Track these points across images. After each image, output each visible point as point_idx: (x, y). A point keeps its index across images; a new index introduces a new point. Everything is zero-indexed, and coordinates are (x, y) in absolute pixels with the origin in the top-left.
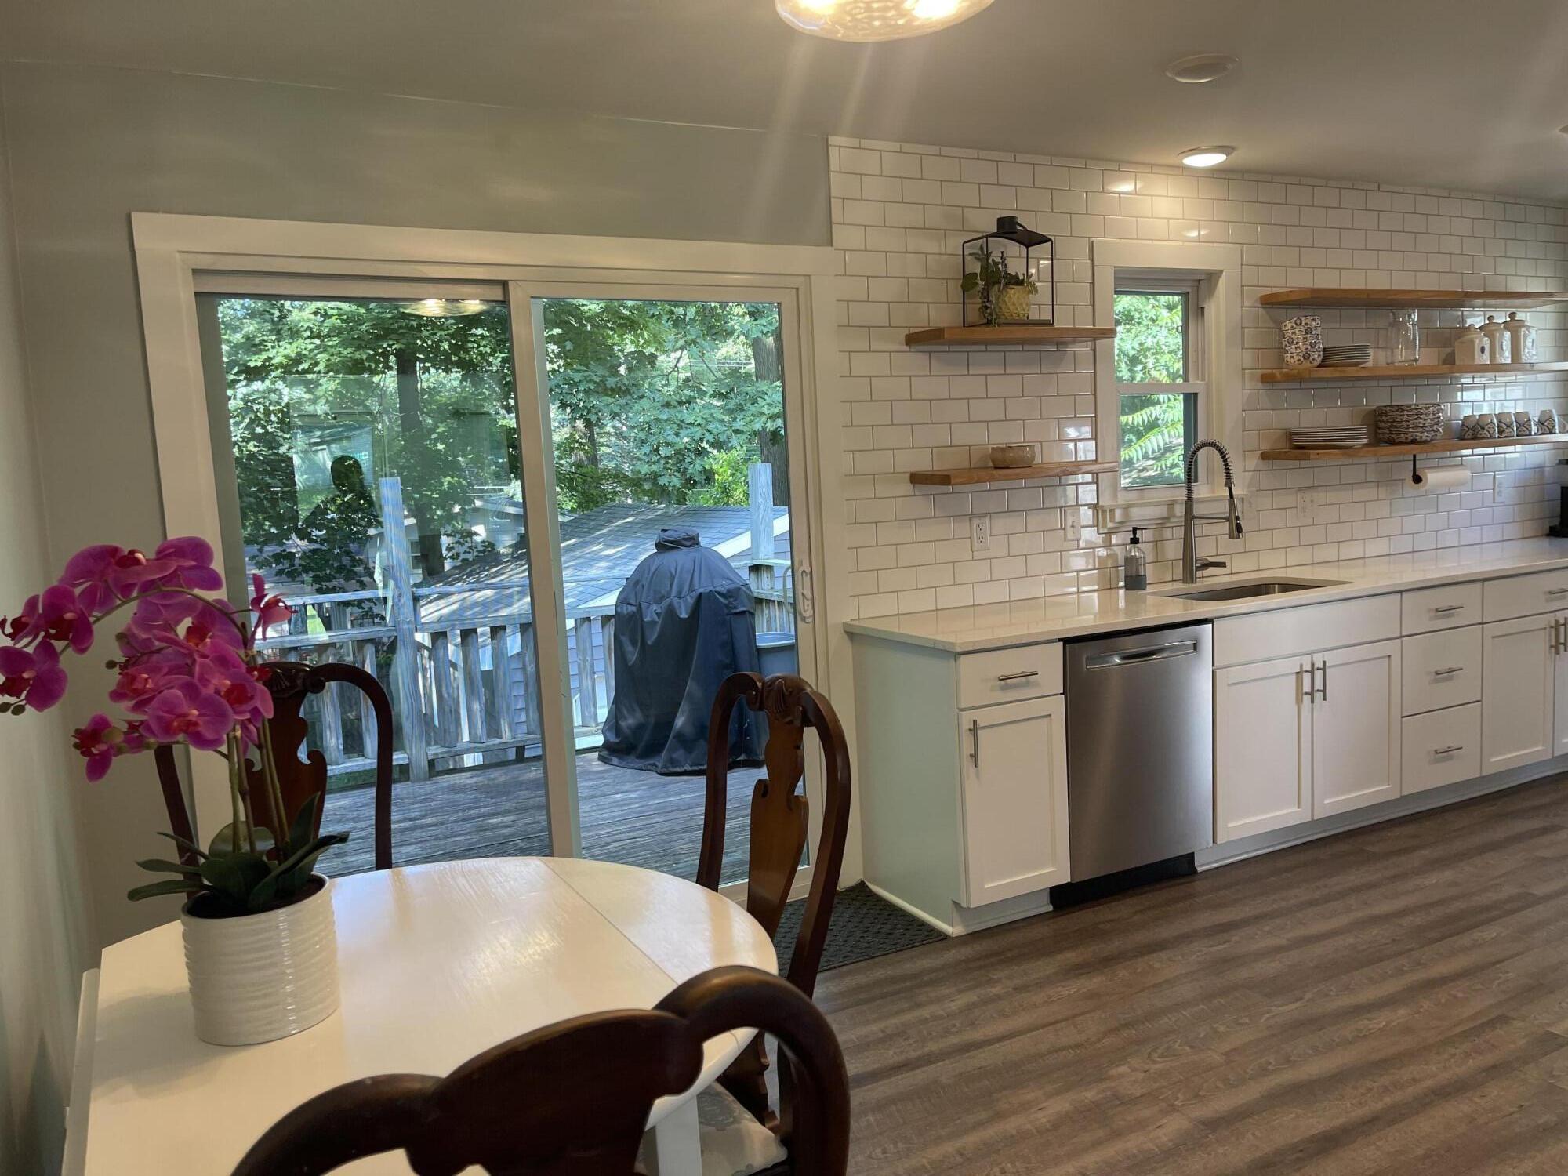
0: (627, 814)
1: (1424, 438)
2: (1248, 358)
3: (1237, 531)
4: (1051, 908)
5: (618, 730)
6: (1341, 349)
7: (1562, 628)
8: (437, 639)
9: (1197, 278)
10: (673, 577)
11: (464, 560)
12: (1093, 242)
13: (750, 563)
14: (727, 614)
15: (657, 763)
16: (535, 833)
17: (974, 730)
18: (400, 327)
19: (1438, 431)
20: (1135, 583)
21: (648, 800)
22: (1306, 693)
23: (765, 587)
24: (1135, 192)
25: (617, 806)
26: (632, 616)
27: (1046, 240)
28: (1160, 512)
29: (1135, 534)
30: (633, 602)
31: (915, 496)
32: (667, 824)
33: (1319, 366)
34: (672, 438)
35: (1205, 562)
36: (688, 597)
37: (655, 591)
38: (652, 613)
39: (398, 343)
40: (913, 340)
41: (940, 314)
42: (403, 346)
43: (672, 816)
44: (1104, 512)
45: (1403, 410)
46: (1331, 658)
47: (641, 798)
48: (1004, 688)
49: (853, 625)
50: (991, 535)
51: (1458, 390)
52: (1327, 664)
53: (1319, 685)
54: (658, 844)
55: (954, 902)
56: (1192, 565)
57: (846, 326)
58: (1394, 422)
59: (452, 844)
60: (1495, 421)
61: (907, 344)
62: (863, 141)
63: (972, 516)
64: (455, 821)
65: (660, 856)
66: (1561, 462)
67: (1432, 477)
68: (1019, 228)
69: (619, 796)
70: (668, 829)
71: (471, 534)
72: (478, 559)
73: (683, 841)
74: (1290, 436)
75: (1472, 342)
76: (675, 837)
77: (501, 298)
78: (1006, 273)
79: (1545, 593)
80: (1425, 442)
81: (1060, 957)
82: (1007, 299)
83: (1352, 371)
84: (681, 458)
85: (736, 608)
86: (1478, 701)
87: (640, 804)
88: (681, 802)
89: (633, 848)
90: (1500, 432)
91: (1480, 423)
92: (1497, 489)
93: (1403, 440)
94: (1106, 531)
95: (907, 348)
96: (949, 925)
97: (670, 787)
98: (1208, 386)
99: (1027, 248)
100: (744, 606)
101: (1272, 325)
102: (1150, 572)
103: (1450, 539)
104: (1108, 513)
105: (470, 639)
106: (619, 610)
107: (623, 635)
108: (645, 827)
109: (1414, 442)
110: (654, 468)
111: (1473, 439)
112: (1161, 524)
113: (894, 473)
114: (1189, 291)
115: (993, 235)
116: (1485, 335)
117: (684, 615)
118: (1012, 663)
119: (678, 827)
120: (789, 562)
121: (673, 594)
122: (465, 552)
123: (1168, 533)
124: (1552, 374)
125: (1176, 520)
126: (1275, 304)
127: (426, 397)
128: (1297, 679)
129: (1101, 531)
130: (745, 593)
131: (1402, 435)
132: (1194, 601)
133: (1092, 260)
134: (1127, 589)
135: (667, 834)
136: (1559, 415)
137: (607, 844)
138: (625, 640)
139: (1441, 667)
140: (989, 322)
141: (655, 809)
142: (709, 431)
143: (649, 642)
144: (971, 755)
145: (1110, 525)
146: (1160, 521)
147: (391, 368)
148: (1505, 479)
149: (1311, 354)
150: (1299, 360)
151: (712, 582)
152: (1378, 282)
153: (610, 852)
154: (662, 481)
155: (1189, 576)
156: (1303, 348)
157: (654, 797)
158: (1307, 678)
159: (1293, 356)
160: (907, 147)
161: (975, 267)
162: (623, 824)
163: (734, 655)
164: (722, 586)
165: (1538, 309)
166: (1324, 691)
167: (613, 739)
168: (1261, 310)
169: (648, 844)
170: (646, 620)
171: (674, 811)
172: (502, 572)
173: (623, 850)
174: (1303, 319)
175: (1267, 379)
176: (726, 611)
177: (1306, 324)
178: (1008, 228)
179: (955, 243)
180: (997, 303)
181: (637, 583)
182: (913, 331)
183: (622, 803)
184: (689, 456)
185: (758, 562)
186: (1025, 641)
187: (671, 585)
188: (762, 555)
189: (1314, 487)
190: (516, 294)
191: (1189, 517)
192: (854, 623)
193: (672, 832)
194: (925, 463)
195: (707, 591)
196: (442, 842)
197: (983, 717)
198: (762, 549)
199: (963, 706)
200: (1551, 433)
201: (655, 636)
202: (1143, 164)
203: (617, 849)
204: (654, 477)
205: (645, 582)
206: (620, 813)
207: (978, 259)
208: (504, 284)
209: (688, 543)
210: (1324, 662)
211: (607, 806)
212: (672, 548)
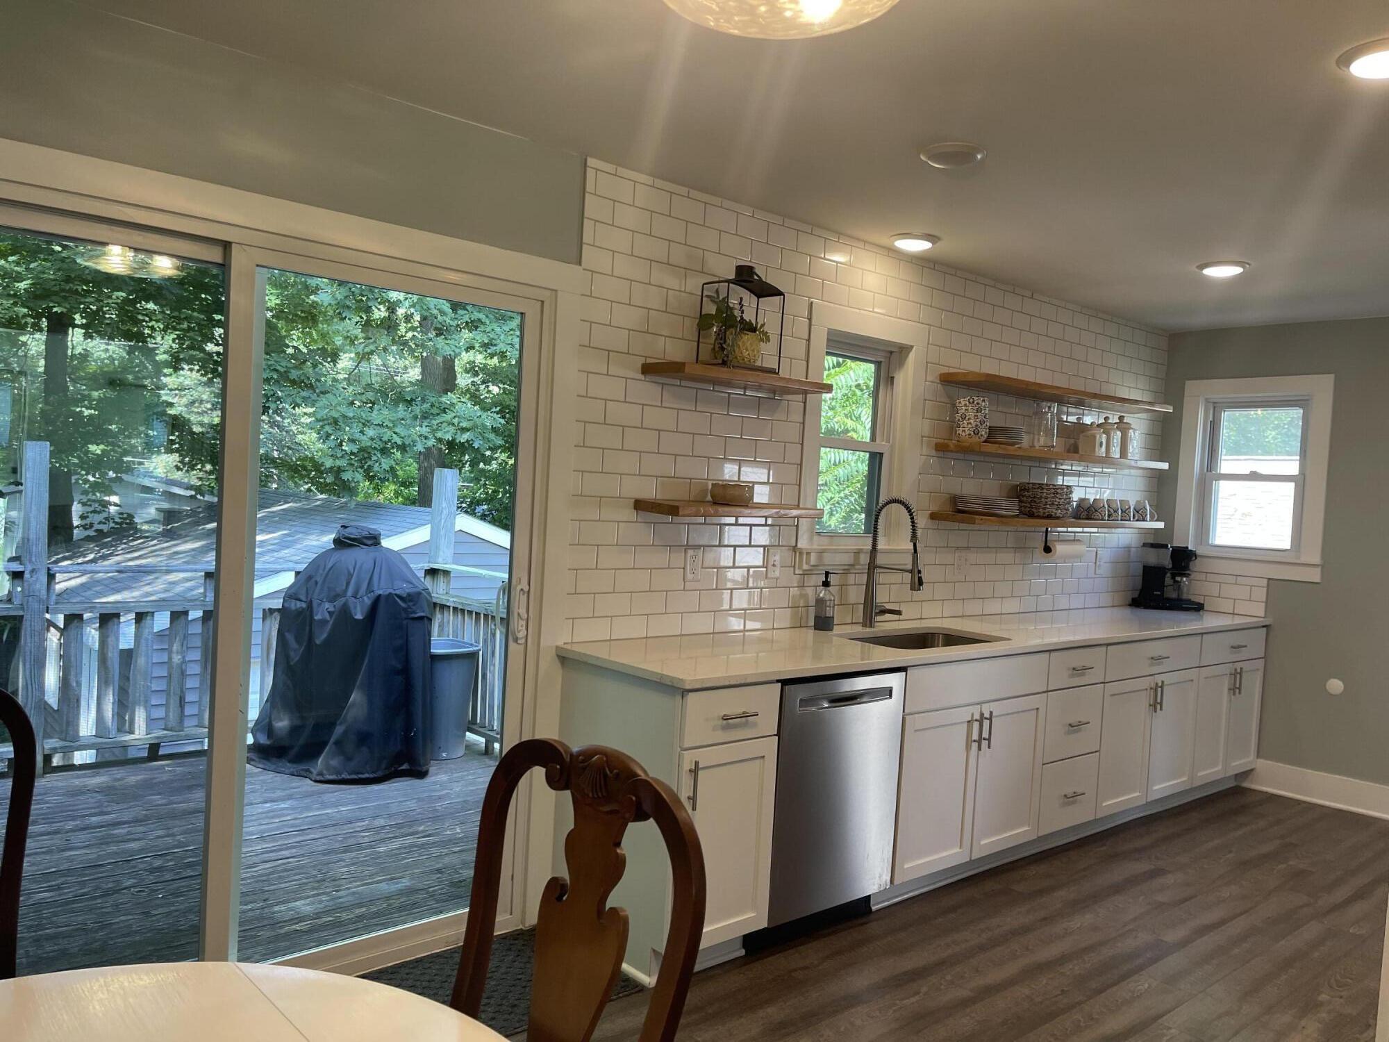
0: (278, 828)
1: (1058, 515)
2: (926, 426)
3: (918, 583)
4: (743, 952)
5: (270, 731)
6: (1003, 430)
7: (1159, 689)
8: (71, 623)
9: (890, 349)
10: (350, 575)
11: (97, 531)
12: (812, 303)
13: (427, 566)
14: (406, 619)
15: (312, 770)
16: (168, 849)
17: (695, 771)
18: (63, 290)
19: (1068, 510)
20: (823, 623)
21: (301, 813)
22: (975, 741)
23: (441, 591)
24: (849, 264)
25: (267, 817)
26: (300, 613)
27: (780, 293)
28: (847, 559)
29: (827, 577)
30: (303, 598)
31: (636, 522)
32: (324, 841)
33: (985, 442)
34: (357, 436)
35: (883, 609)
36: (365, 598)
37: (328, 588)
38: (323, 611)
39: (59, 305)
40: (648, 369)
41: (676, 351)
42: (65, 310)
43: (330, 832)
44: (801, 553)
45: (1043, 489)
46: (996, 708)
47: (292, 808)
48: (724, 728)
49: (567, 650)
50: (702, 568)
51: (1060, 474)
52: (994, 714)
53: (985, 735)
54: (315, 866)
55: (654, 950)
56: (872, 611)
57: (587, 346)
58: (1034, 497)
59: (68, 858)
60: (1106, 506)
61: (643, 373)
62: (619, 168)
63: (688, 547)
64: (72, 831)
65: (318, 882)
66: (1145, 545)
67: (1060, 549)
68: (756, 277)
69: (268, 805)
70: (325, 847)
71: (105, 505)
72: (112, 532)
73: (343, 864)
74: (954, 500)
75: (1095, 437)
76: (334, 857)
77: (220, 261)
78: (742, 317)
79: (1149, 659)
80: (1058, 518)
81: (761, 1013)
82: (740, 343)
83: (1011, 450)
84: (366, 455)
85: (415, 612)
86: (1096, 752)
87: (292, 817)
88: (338, 816)
89: (286, 870)
90: (1109, 516)
91: (1095, 506)
92: (1098, 563)
93: (1041, 514)
94: (801, 572)
95: (642, 377)
96: (645, 973)
97: (326, 797)
98: (892, 447)
99: (758, 298)
100: (423, 612)
101: (947, 400)
102: (837, 614)
103: (1063, 603)
104: (805, 556)
105: (110, 624)
106: (286, 605)
107: (288, 631)
108: (299, 845)
109: (1049, 517)
110: (339, 463)
111: (1087, 519)
112: (847, 570)
113: (619, 498)
114: (883, 360)
115: (729, 281)
116: (1104, 432)
117: (359, 616)
118: (734, 703)
119: (337, 845)
120: (506, 576)
121: (350, 593)
122: (100, 523)
123: (851, 579)
124: (1141, 471)
125: (861, 567)
126: (954, 382)
127: (75, 362)
128: (968, 726)
129: (797, 572)
130: (426, 599)
131: (1041, 510)
132: (872, 645)
133: (810, 319)
134: (815, 629)
135: (324, 855)
136: (1150, 506)
137: (255, 865)
138: (290, 637)
139: (1073, 720)
140: (724, 363)
141: (312, 823)
142: (395, 433)
143: (318, 642)
144: (689, 798)
145: (805, 567)
146: (846, 567)
147: (40, 330)
148: (1105, 555)
149: (980, 430)
150: (970, 434)
151: (392, 585)
152: (1026, 375)
153: (259, 876)
154: (345, 476)
155: (868, 621)
156: (974, 424)
157: (308, 808)
158: (976, 725)
159: (965, 430)
160: (659, 183)
161: (711, 309)
162: (274, 841)
163: (407, 662)
164: (403, 588)
165: (1136, 416)
166: (989, 740)
167: (263, 740)
168: (939, 385)
169: (302, 867)
170: (316, 618)
171: (333, 825)
172: (141, 546)
173: (273, 873)
174: (975, 398)
175: (941, 448)
176: (404, 615)
177: (978, 404)
178: (745, 277)
179: (694, 284)
180: (733, 345)
181: (310, 578)
182: (649, 361)
183: (271, 814)
184: (375, 454)
185: (435, 566)
186: (749, 680)
187: (348, 584)
188: (440, 560)
189: (968, 548)
190: (239, 260)
191: (873, 567)
192: (565, 646)
193: (328, 852)
194: (649, 492)
195: (387, 593)
196: (56, 856)
197: (706, 757)
198: (441, 553)
199: (686, 746)
200: (1144, 520)
201: (325, 636)
202: (858, 239)
203: (266, 871)
204: (338, 471)
205: (319, 579)
206: (271, 826)
207: (713, 301)
208: (226, 246)
209: (369, 542)
210: (991, 713)
211: (254, 818)
212: (351, 546)
